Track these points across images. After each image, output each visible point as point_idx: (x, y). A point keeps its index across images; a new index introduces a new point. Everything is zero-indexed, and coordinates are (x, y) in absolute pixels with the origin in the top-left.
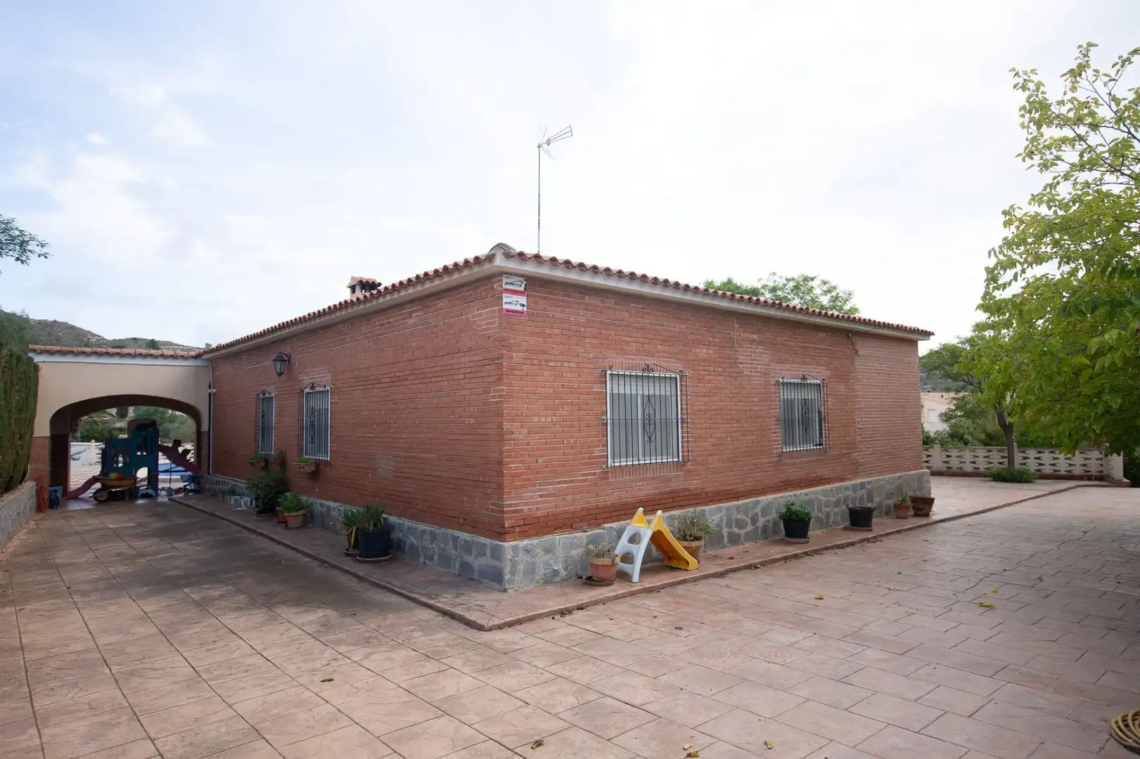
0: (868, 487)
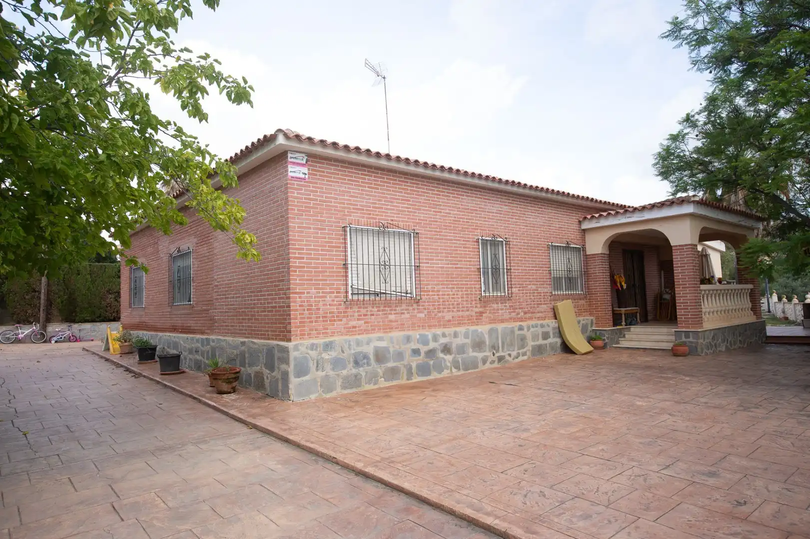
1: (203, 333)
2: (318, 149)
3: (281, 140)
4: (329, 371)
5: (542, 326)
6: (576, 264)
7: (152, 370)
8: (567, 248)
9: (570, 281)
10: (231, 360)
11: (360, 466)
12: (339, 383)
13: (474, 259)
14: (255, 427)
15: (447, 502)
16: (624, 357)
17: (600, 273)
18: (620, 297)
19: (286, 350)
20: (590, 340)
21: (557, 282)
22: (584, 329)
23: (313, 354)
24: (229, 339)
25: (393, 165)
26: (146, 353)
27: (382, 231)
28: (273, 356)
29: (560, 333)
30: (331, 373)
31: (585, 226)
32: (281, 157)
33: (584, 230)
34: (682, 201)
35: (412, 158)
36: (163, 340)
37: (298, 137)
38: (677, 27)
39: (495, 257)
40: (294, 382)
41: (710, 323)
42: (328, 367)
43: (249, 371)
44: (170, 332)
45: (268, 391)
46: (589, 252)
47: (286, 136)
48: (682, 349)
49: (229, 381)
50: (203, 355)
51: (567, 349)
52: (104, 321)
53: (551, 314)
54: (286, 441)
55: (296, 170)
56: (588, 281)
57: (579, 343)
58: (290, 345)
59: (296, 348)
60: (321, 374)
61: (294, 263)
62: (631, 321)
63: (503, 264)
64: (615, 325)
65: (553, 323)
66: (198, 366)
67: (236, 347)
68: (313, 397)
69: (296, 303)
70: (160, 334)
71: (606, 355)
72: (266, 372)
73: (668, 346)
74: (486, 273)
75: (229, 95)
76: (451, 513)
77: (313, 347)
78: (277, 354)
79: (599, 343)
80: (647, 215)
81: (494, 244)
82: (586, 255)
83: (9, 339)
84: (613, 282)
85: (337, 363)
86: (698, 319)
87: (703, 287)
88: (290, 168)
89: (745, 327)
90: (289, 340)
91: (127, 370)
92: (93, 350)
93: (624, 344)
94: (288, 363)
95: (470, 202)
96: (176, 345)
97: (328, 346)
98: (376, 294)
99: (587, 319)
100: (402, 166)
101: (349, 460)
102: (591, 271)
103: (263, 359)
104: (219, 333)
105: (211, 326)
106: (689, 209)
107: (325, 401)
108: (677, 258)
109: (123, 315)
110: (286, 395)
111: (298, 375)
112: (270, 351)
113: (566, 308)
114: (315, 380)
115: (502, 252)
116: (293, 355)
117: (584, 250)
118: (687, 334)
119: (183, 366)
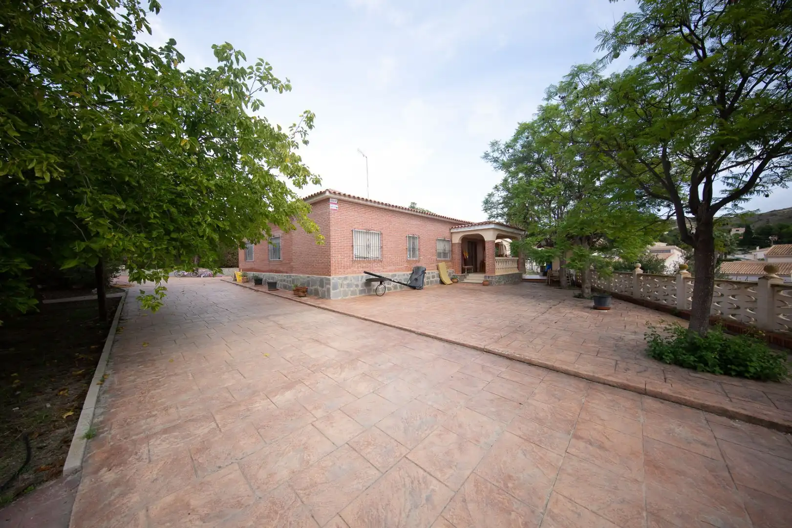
1: (287, 273)
2: (343, 198)
3: (327, 194)
4: (345, 288)
5: (432, 273)
6: (448, 247)
7: (265, 288)
8: (444, 240)
9: (445, 254)
10: (303, 284)
11: (363, 317)
12: (350, 293)
13: (405, 244)
14: (319, 307)
15: (393, 324)
16: (464, 286)
17: (457, 251)
18: (465, 261)
19: (329, 280)
20: (452, 279)
21: (439, 255)
22: (449, 275)
23: (340, 281)
24: (301, 275)
25: (372, 204)
26: (258, 281)
27: (368, 232)
28: (323, 282)
29: (440, 276)
30: (347, 289)
31: (452, 231)
32: (327, 200)
33: (452, 233)
34: (490, 223)
35: (381, 202)
36: (265, 276)
37: (335, 193)
38: (486, 156)
39: (414, 243)
40: (332, 292)
41: (498, 273)
42: (345, 286)
43: (311, 288)
44: (269, 272)
45: (321, 296)
46: (454, 242)
47: (330, 192)
48: (486, 283)
49: (304, 292)
50: (287, 282)
51: (442, 282)
52: (226, 267)
53: (436, 268)
54: (334, 311)
55: (333, 206)
56: (452, 254)
57: (447, 280)
58: (331, 278)
59: (333, 279)
60: (342, 289)
61: (332, 244)
62: (469, 271)
63: (417, 247)
64: (462, 273)
65: (436, 272)
66: (285, 287)
67: (304, 279)
68: (340, 298)
69: (333, 261)
70: (264, 273)
71: (457, 285)
72: (319, 288)
73: (482, 282)
74: (410, 251)
75: (313, 181)
76: (394, 327)
77: (339, 278)
78: (325, 281)
79: (455, 280)
80: (477, 228)
81: (414, 238)
82: (452, 243)
83: (179, 275)
84: (463, 255)
85: (349, 285)
86: (493, 270)
87: (497, 258)
88: (331, 205)
89: (513, 275)
90: (330, 276)
91: (250, 289)
92: (228, 280)
93: (466, 281)
94: (330, 285)
95: (403, 220)
96: (273, 278)
97: (346, 278)
98: (365, 258)
99: (451, 270)
100: (376, 205)
101: (359, 315)
102: (454, 250)
103: (318, 283)
104: (296, 273)
105: (291, 269)
106: (492, 226)
107: (345, 299)
108: (487, 245)
109: (240, 265)
110: (329, 297)
111: (334, 290)
112: (322, 281)
113: (442, 265)
114: (340, 291)
115: (417, 242)
116: (332, 281)
117: (451, 241)
118: (489, 277)
119: (278, 286)
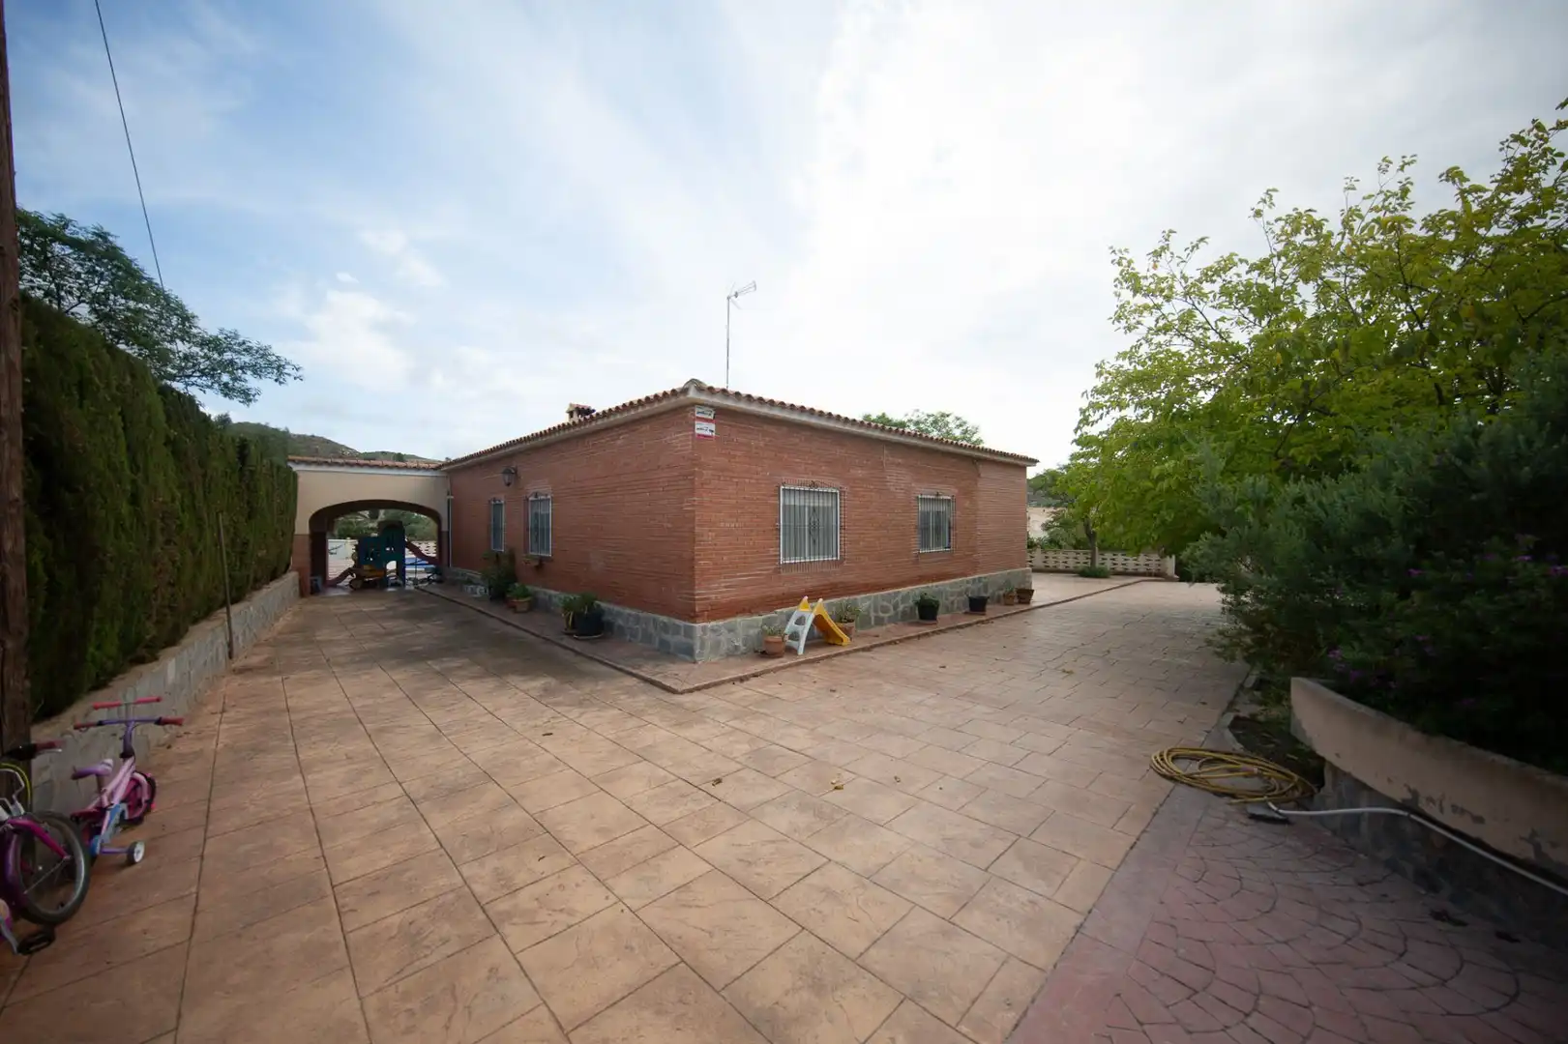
0: (984, 580)
